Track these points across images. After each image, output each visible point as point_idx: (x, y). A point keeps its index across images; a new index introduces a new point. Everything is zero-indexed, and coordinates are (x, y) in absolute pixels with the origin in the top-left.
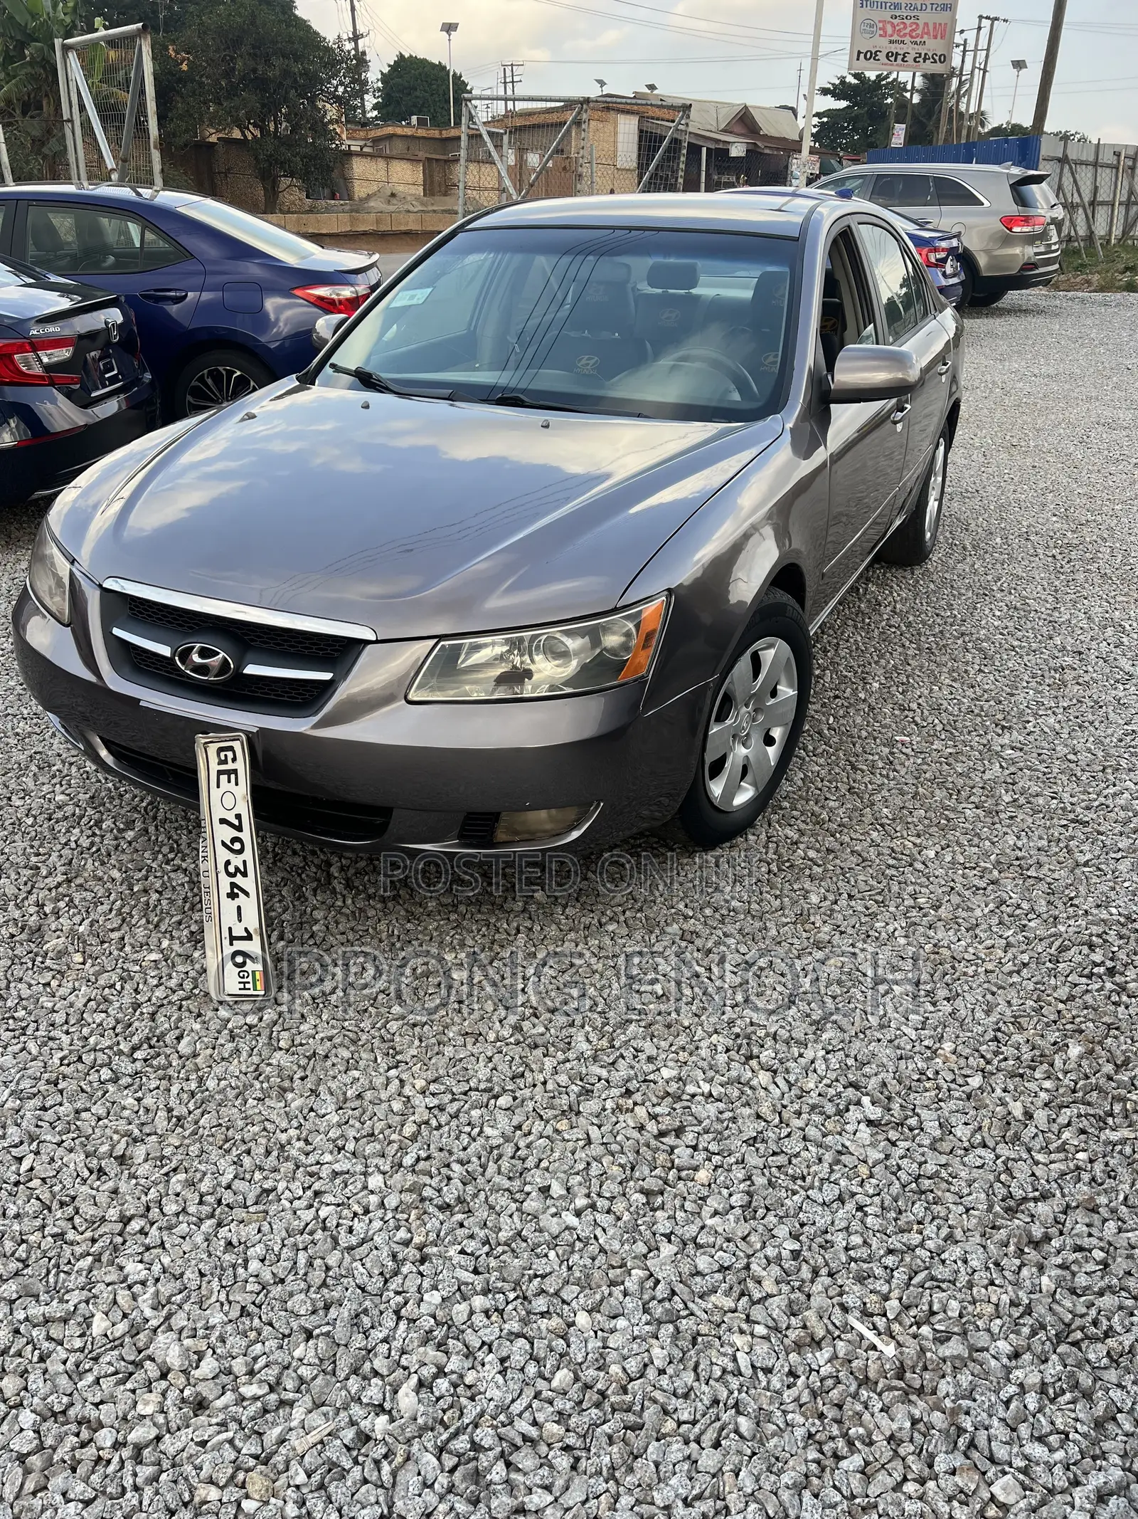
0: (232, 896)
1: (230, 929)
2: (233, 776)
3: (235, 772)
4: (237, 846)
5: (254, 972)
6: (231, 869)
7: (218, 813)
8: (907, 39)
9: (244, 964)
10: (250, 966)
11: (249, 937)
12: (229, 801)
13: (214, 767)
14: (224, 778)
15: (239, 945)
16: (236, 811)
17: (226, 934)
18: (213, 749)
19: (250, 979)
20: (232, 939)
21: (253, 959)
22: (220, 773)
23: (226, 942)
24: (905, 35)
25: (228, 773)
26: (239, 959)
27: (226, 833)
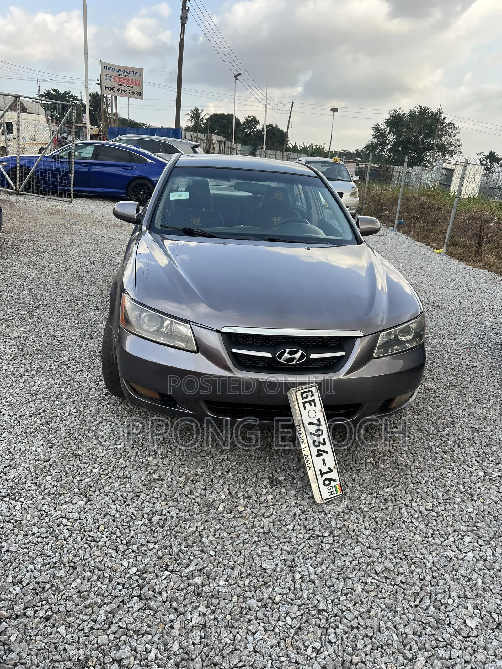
0: (319, 455)
1: (320, 470)
2: (312, 403)
3: (314, 401)
4: (320, 433)
5: (335, 486)
6: (317, 444)
7: (306, 421)
8: (125, 84)
9: (330, 483)
10: (333, 483)
11: (331, 471)
12: (312, 414)
13: (301, 401)
14: (307, 405)
15: (325, 476)
16: (317, 418)
17: (318, 473)
18: (299, 393)
19: (334, 489)
20: (322, 474)
21: (334, 480)
22: (304, 403)
23: (319, 477)
24: (124, 83)
25: (310, 402)
26: (327, 482)
27: (313, 429)
